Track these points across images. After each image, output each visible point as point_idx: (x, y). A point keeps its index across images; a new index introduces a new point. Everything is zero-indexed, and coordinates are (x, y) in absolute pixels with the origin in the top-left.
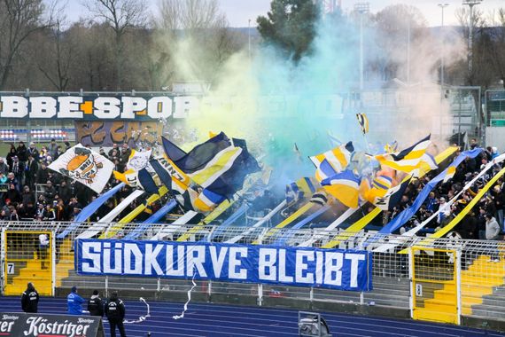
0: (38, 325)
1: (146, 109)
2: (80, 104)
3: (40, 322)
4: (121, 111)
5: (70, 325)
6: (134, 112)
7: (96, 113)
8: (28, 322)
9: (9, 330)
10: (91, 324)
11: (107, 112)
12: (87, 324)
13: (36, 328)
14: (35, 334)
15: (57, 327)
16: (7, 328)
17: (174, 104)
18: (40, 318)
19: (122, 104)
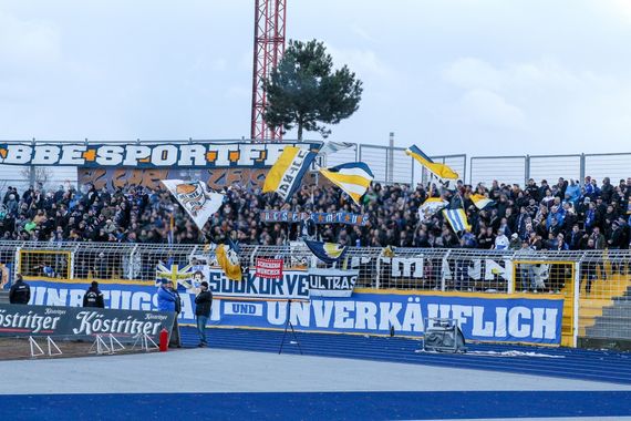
0: (91, 322)
1: (150, 156)
2: (83, 152)
3: (94, 318)
4: (124, 158)
5: (134, 322)
6: (138, 159)
7: (98, 160)
8: (78, 317)
9: (53, 327)
10: (163, 321)
11: (109, 159)
12: (158, 321)
13: (88, 324)
14: (88, 332)
15: (117, 324)
16: (51, 324)
17: (179, 152)
18: (94, 313)
19: (125, 152)
